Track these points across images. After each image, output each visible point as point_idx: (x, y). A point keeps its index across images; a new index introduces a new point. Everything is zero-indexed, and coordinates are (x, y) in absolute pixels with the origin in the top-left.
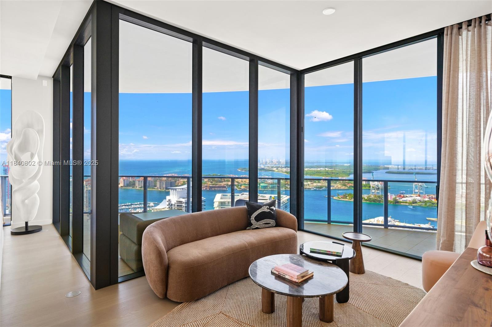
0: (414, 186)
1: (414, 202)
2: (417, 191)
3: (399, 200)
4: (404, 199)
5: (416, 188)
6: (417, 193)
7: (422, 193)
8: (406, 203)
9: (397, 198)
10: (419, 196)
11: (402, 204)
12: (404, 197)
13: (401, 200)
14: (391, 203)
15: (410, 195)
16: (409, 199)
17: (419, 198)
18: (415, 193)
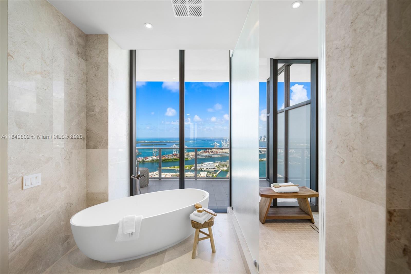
0: (153, 151)
1: (153, 160)
2: (155, 154)
3: (145, 160)
4: (148, 159)
5: (154, 152)
6: (155, 155)
7: (157, 155)
8: (149, 161)
9: (145, 159)
10: (156, 157)
11: (147, 162)
12: (148, 158)
13: (146, 160)
14: (141, 162)
15: (151, 157)
16: (150, 159)
17: (155, 158)
18: (154, 155)
